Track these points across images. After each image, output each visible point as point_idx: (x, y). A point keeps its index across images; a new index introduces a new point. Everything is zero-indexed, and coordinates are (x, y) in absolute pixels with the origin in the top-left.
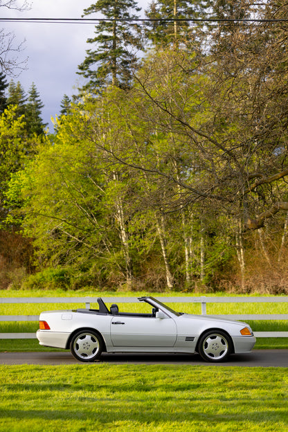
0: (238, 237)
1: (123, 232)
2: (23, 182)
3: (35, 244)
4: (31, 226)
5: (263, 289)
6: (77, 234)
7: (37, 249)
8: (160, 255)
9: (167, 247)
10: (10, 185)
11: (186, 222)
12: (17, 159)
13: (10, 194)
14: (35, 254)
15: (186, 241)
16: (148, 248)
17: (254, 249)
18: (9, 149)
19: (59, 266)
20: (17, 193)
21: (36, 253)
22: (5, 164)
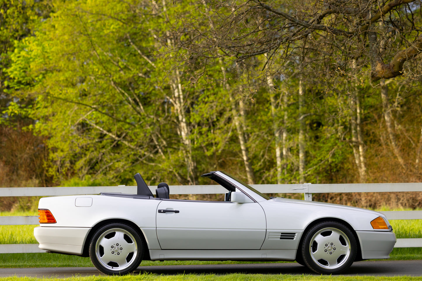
0: (355, 129)
1: (183, 125)
2: (33, 53)
3: (51, 143)
4: (46, 119)
5: (394, 204)
6: (115, 128)
7: (55, 150)
8: (239, 157)
9: (249, 144)
10: (13, 59)
11: (277, 106)
12: (24, 21)
13: (14, 71)
14: (50, 158)
15: (277, 135)
16: (221, 146)
17: (380, 145)
18: (11, 5)
19: (87, 176)
20: (25, 70)
21: (52, 155)
22: (7, 28)
